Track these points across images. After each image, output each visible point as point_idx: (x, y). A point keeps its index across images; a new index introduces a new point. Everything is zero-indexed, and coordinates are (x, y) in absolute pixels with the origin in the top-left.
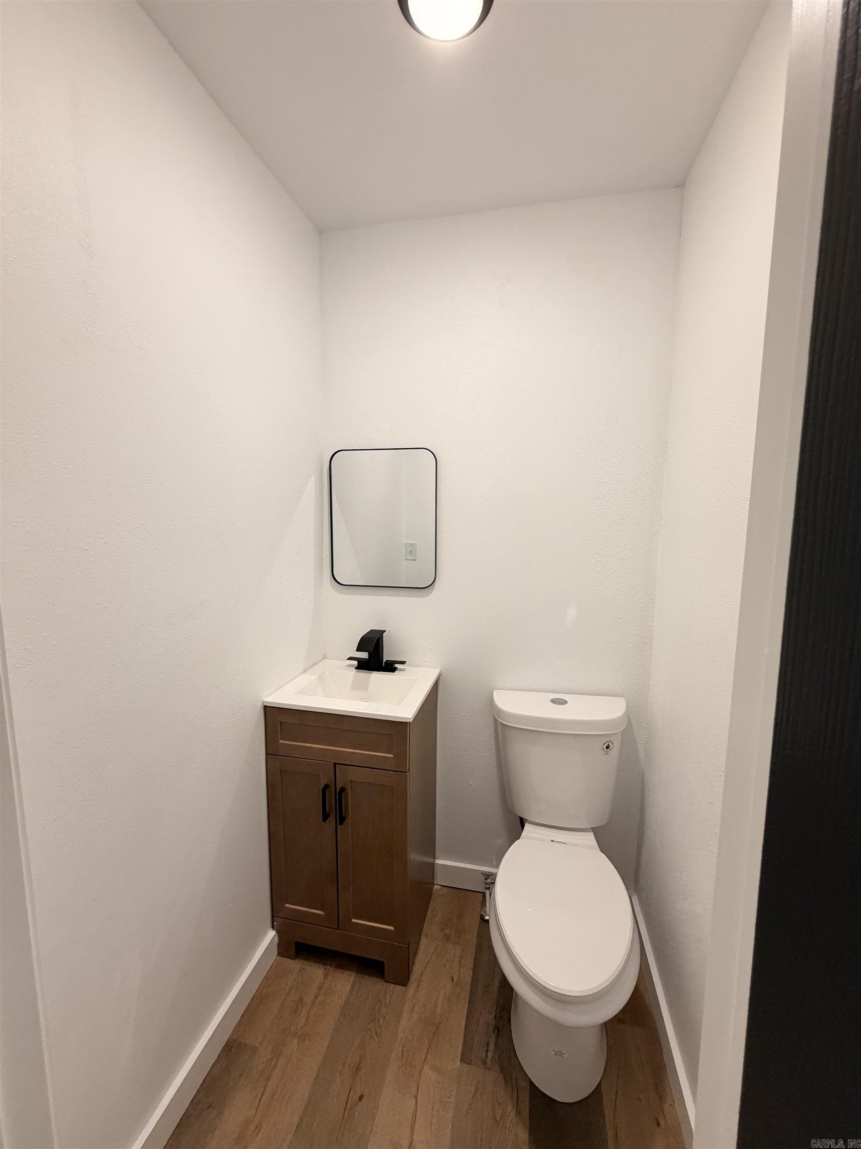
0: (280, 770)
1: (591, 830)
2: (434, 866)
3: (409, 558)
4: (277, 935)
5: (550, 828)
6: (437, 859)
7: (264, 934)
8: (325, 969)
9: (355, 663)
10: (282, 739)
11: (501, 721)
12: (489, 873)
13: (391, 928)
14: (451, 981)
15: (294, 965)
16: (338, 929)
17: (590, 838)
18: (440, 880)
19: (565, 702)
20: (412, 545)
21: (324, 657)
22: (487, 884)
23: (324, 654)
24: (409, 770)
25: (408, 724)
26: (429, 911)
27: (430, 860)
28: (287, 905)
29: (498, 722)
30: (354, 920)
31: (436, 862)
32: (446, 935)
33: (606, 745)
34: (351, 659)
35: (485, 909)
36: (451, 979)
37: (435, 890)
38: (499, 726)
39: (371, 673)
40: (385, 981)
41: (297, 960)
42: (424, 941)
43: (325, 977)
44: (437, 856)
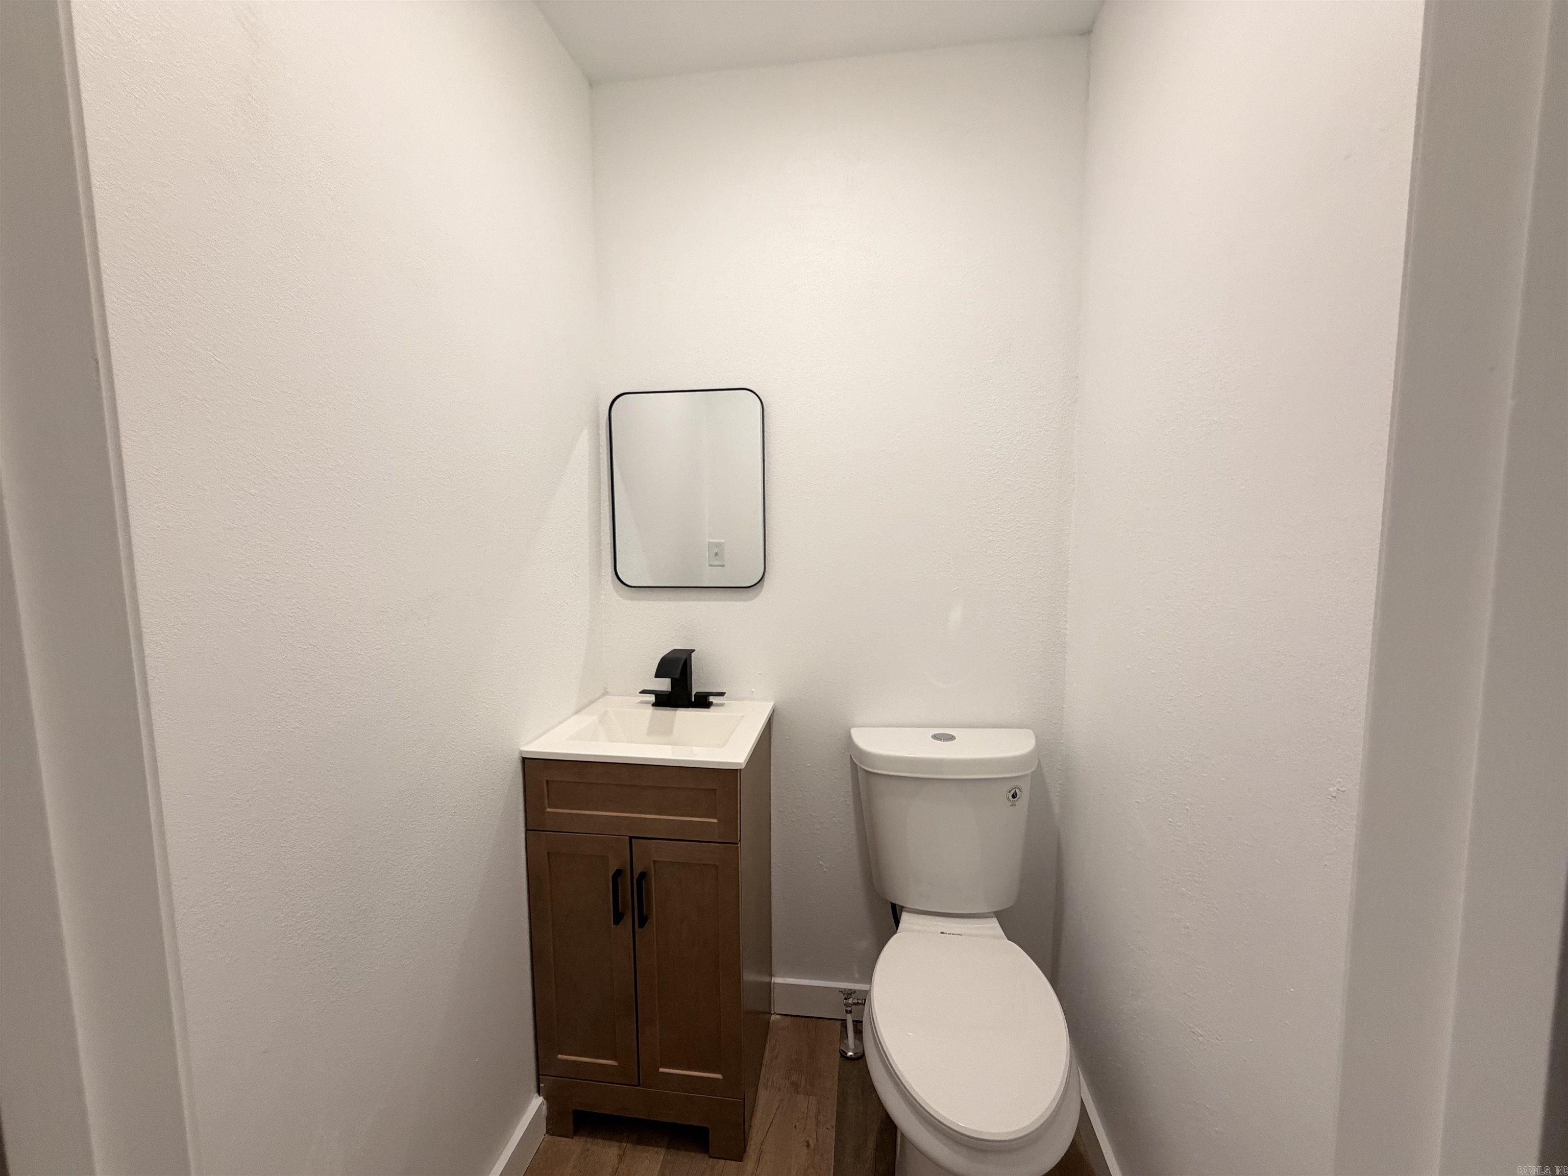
0: (548, 853)
1: (994, 915)
2: (771, 985)
3: (713, 564)
4: (545, 1102)
5: (937, 916)
6: (774, 977)
7: (527, 1101)
8: (620, 1148)
9: (652, 698)
10: (549, 807)
11: (863, 767)
12: (850, 990)
13: (719, 1076)
14: (806, 1148)
15: (574, 1145)
16: (639, 1085)
17: (993, 927)
18: (781, 1006)
19: (952, 738)
20: (718, 545)
21: (606, 693)
22: (847, 1005)
23: (605, 689)
24: (740, 840)
25: (739, 770)
26: (767, 1051)
27: (766, 979)
28: (560, 1056)
29: (858, 767)
30: (661, 1070)
31: (772, 981)
32: (793, 1083)
33: (1013, 792)
34: (644, 692)
35: (845, 1041)
36: (806, 1144)
37: (774, 1021)
38: (861, 775)
39: (676, 710)
40: (710, 1157)
41: (577, 1138)
42: (763, 1095)
43: (621, 1157)
44: (773, 973)
